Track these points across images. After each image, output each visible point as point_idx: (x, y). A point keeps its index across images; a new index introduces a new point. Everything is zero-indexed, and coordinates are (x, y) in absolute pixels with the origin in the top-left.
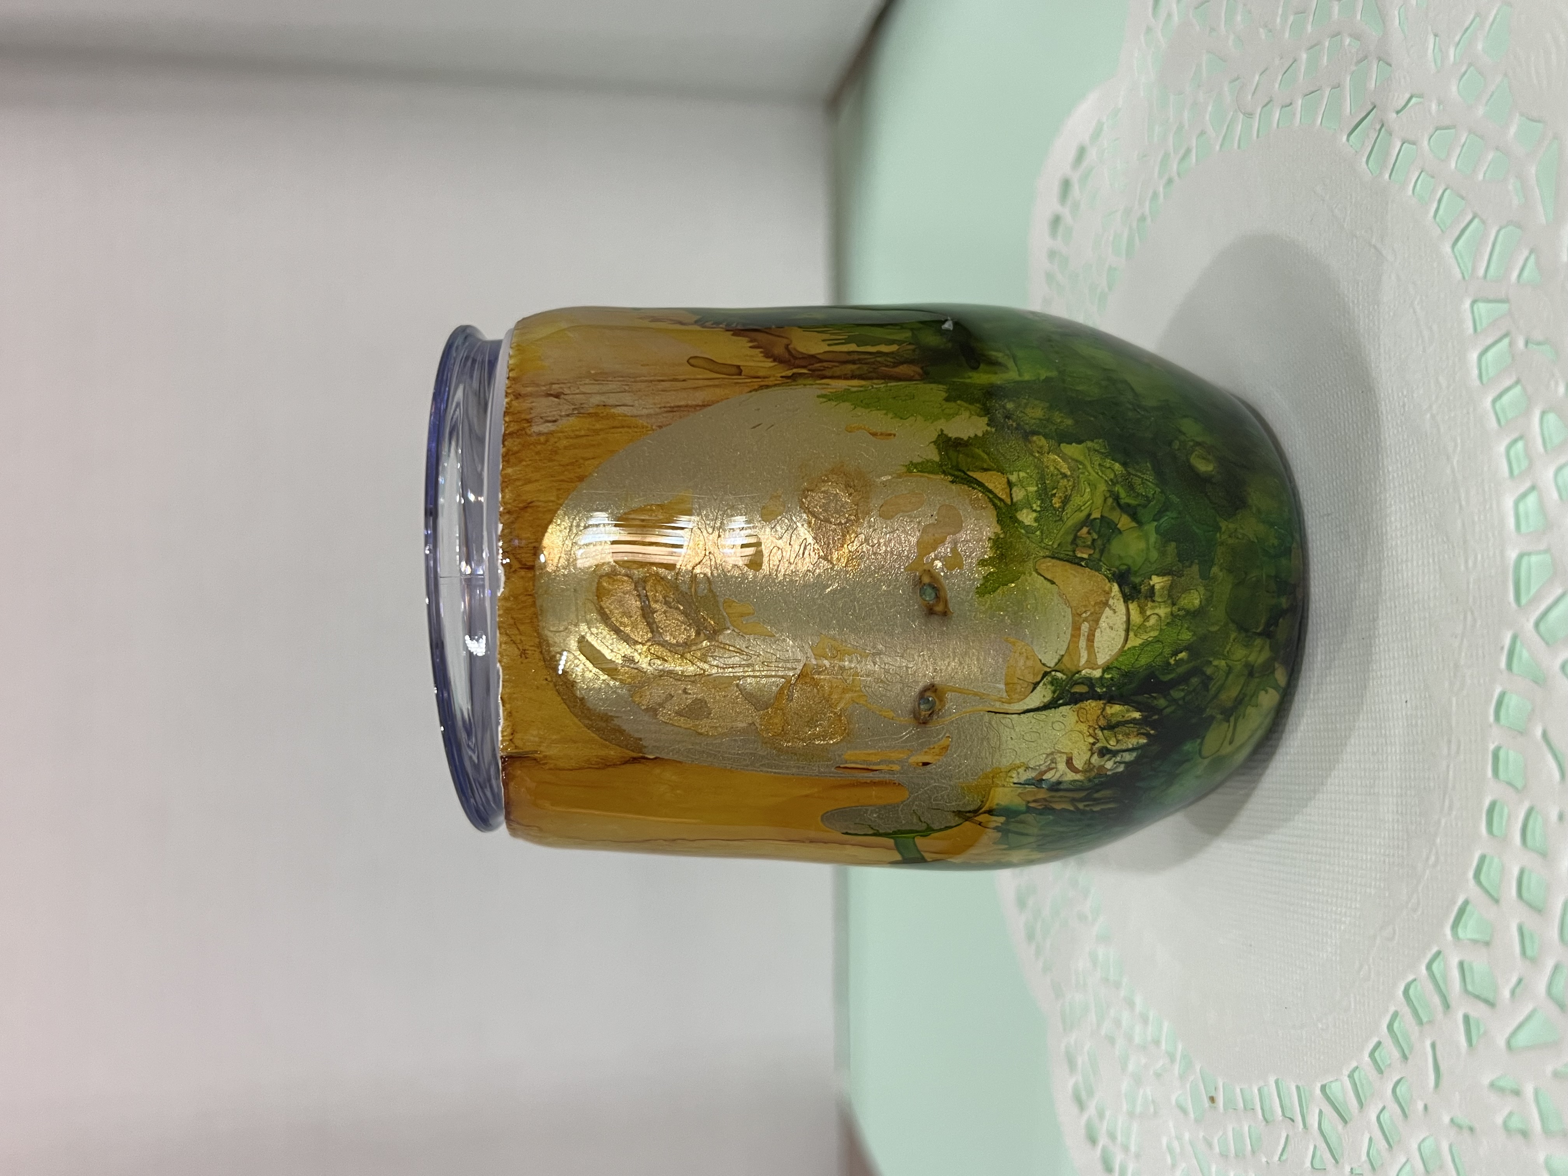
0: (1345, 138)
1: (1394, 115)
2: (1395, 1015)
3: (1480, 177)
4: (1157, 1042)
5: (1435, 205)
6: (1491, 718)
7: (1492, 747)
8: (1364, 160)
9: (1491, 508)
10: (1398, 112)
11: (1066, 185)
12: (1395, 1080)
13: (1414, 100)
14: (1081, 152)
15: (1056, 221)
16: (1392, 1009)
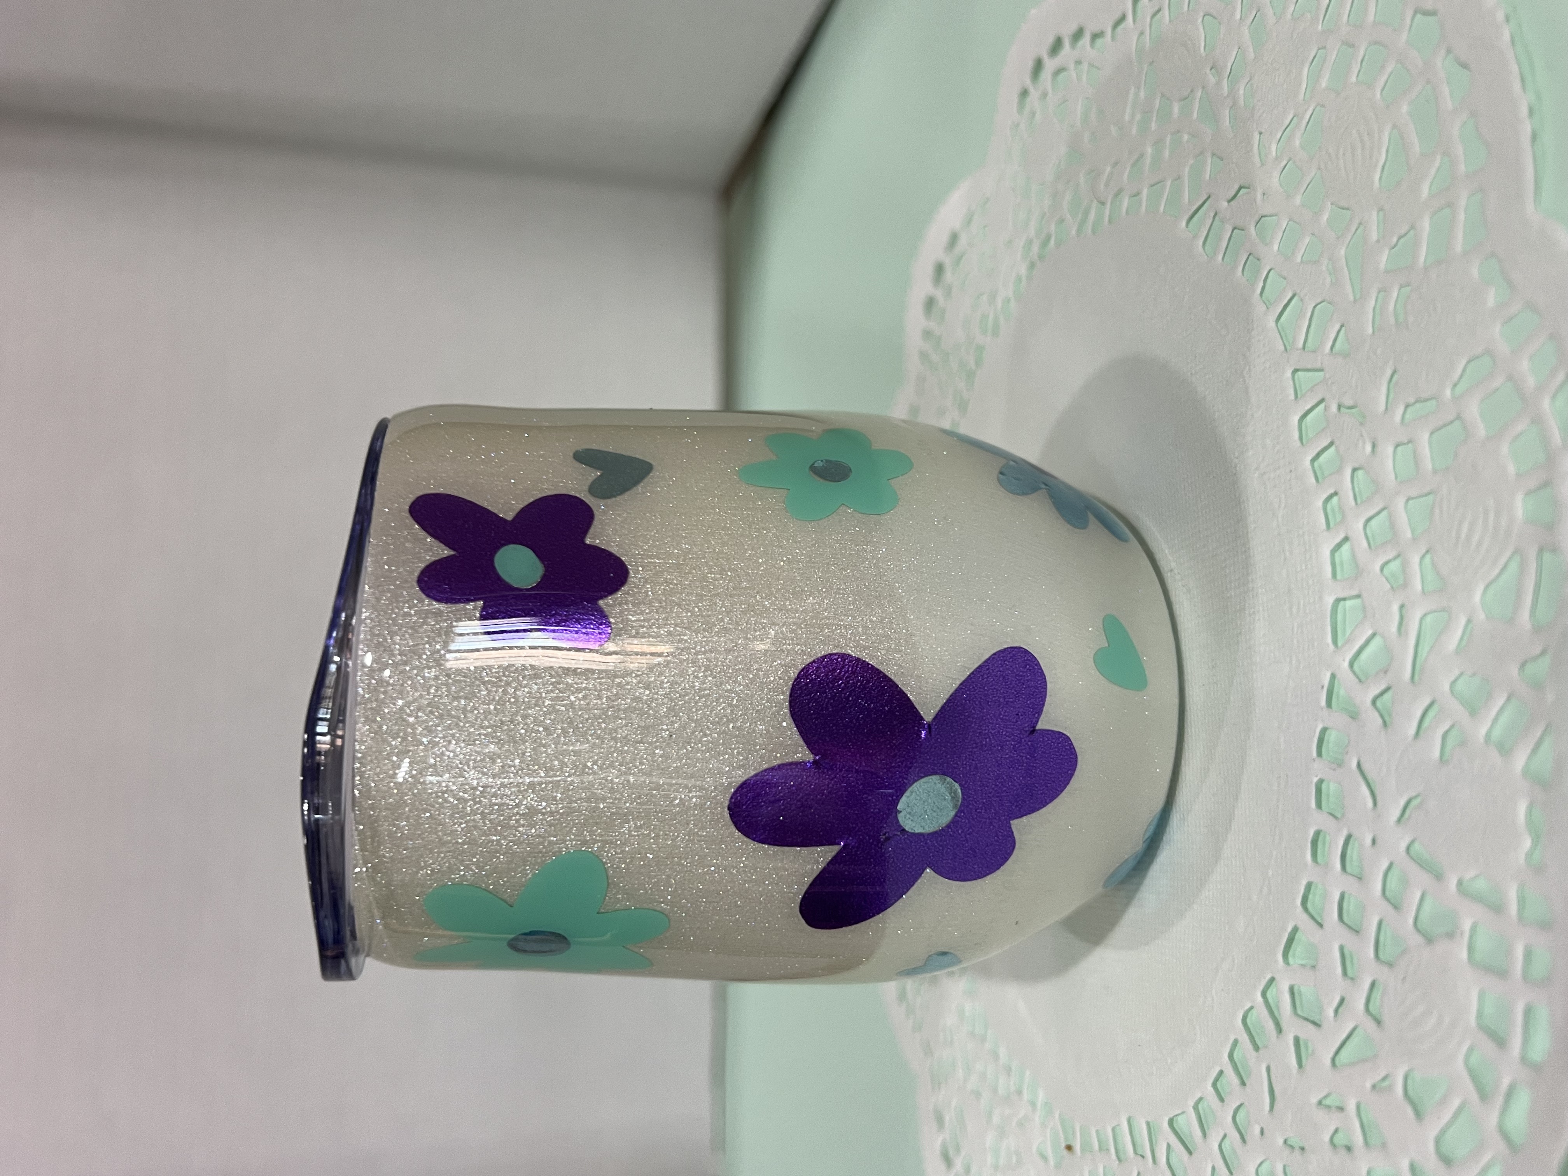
0: (1184, 224)
1: (1226, 204)
2: (1236, 1042)
3: (1299, 260)
4: (1020, 1093)
5: (1261, 284)
6: (1314, 754)
7: (1315, 780)
8: (1201, 243)
9: (1311, 557)
10: (1229, 201)
11: (939, 269)
12: (1235, 1106)
13: (1243, 191)
14: (954, 239)
15: (930, 303)
16: (1232, 1038)
